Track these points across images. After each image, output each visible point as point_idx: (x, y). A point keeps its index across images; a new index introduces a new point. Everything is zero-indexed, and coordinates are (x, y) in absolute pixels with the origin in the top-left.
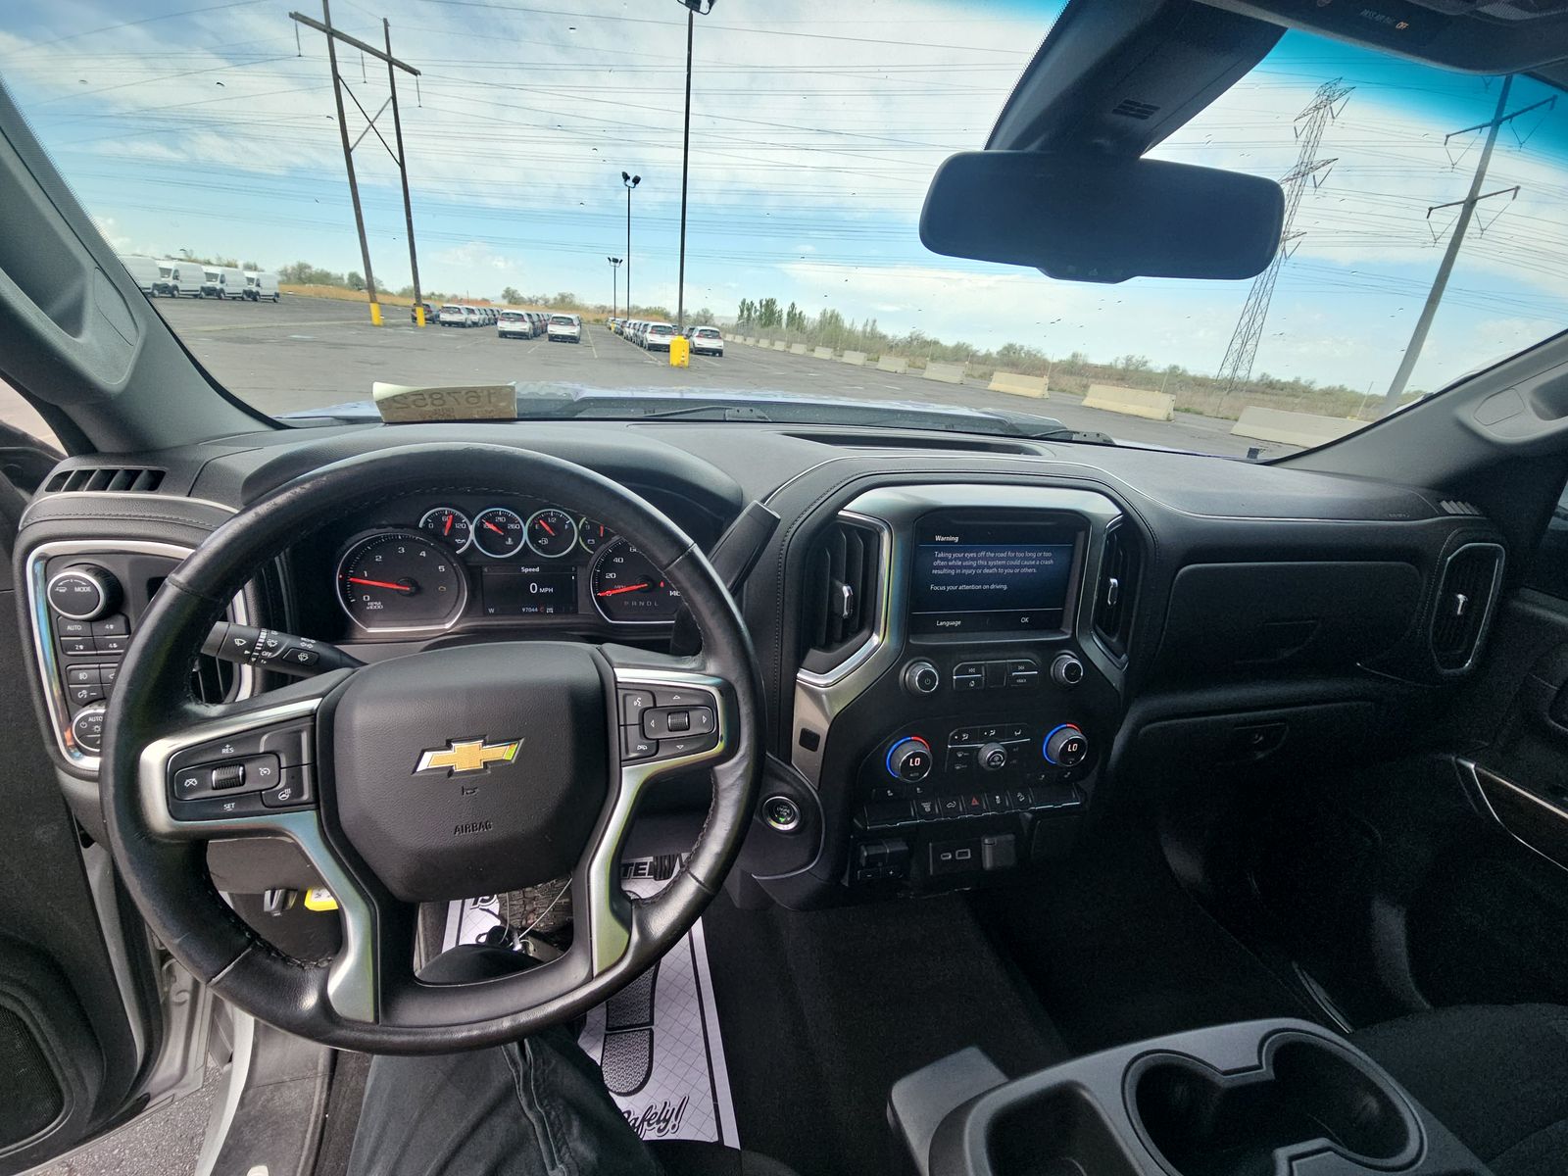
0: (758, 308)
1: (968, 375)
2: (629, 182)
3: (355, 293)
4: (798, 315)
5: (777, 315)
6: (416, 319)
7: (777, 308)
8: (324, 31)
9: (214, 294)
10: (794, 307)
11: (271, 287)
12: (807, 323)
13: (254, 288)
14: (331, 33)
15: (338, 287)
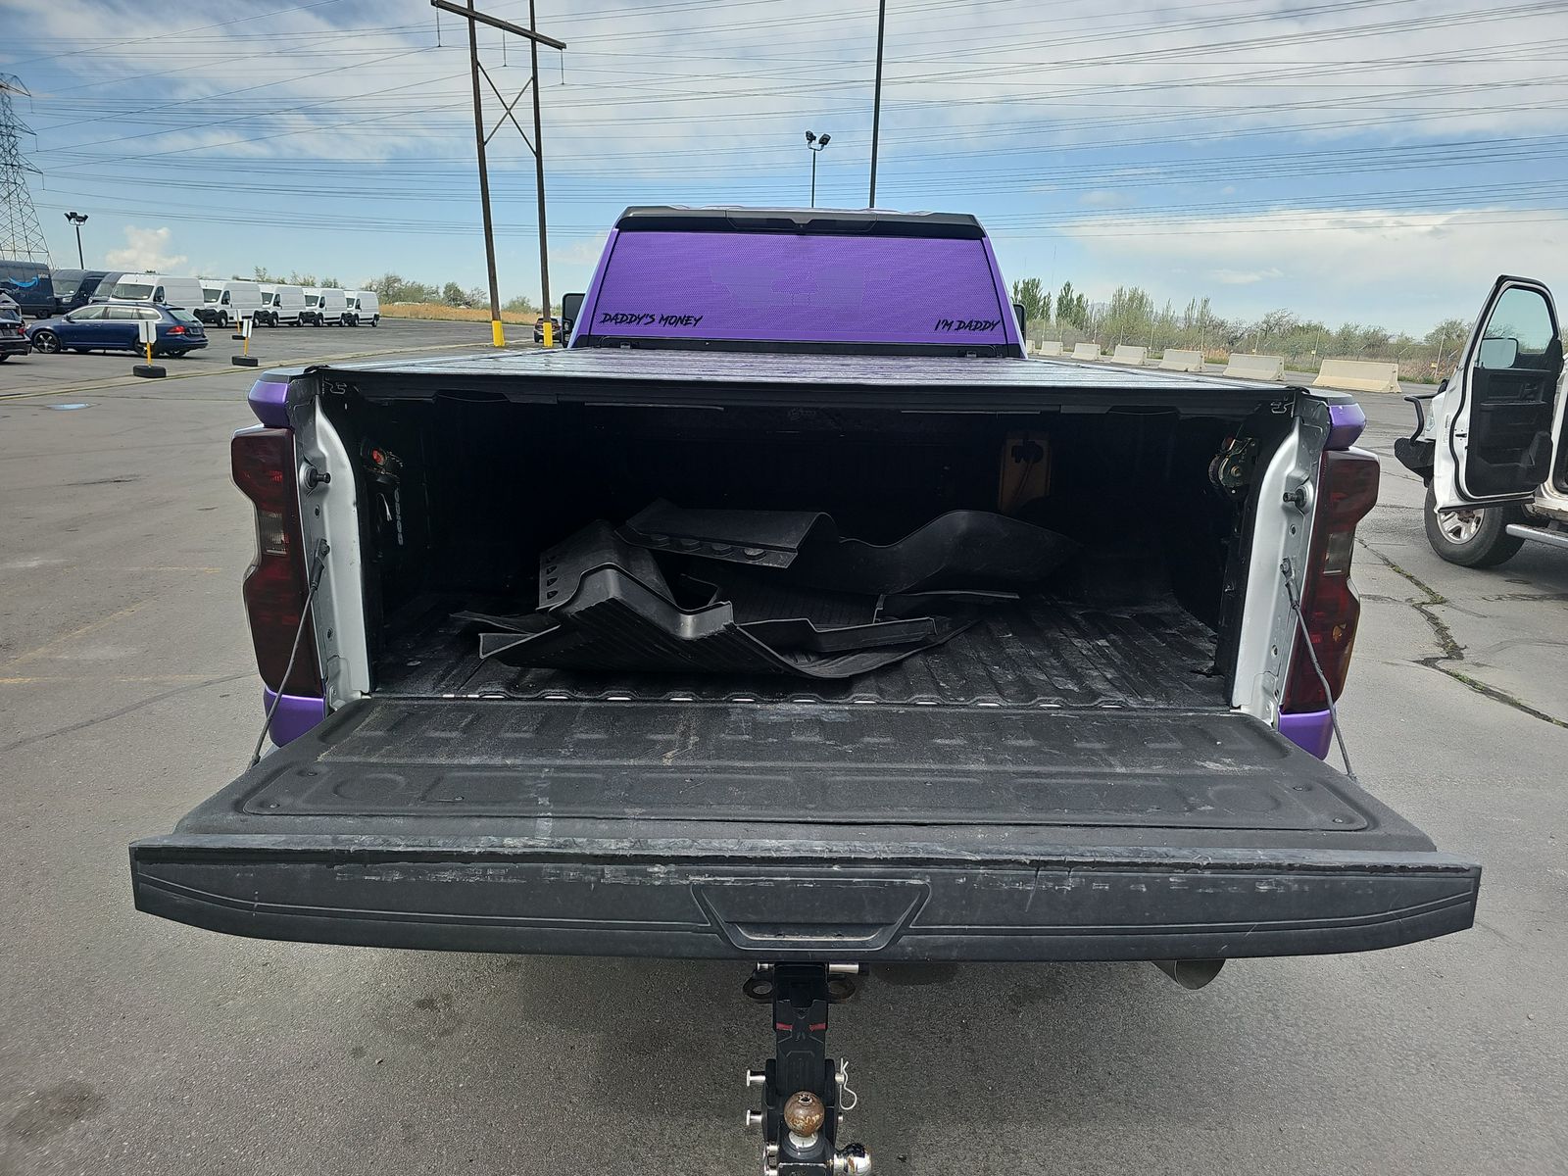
1: (1287, 368)
2: (816, 144)
3: (454, 310)
4: (1075, 302)
5: (1042, 303)
6: (542, 337)
7: (1042, 293)
8: (466, 15)
9: (311, 320)
10: (1069, 289)
11: (370, 307)
12: (1091, 313)
13: (353, 311)
14: (472, 16)
15: (439, 303)
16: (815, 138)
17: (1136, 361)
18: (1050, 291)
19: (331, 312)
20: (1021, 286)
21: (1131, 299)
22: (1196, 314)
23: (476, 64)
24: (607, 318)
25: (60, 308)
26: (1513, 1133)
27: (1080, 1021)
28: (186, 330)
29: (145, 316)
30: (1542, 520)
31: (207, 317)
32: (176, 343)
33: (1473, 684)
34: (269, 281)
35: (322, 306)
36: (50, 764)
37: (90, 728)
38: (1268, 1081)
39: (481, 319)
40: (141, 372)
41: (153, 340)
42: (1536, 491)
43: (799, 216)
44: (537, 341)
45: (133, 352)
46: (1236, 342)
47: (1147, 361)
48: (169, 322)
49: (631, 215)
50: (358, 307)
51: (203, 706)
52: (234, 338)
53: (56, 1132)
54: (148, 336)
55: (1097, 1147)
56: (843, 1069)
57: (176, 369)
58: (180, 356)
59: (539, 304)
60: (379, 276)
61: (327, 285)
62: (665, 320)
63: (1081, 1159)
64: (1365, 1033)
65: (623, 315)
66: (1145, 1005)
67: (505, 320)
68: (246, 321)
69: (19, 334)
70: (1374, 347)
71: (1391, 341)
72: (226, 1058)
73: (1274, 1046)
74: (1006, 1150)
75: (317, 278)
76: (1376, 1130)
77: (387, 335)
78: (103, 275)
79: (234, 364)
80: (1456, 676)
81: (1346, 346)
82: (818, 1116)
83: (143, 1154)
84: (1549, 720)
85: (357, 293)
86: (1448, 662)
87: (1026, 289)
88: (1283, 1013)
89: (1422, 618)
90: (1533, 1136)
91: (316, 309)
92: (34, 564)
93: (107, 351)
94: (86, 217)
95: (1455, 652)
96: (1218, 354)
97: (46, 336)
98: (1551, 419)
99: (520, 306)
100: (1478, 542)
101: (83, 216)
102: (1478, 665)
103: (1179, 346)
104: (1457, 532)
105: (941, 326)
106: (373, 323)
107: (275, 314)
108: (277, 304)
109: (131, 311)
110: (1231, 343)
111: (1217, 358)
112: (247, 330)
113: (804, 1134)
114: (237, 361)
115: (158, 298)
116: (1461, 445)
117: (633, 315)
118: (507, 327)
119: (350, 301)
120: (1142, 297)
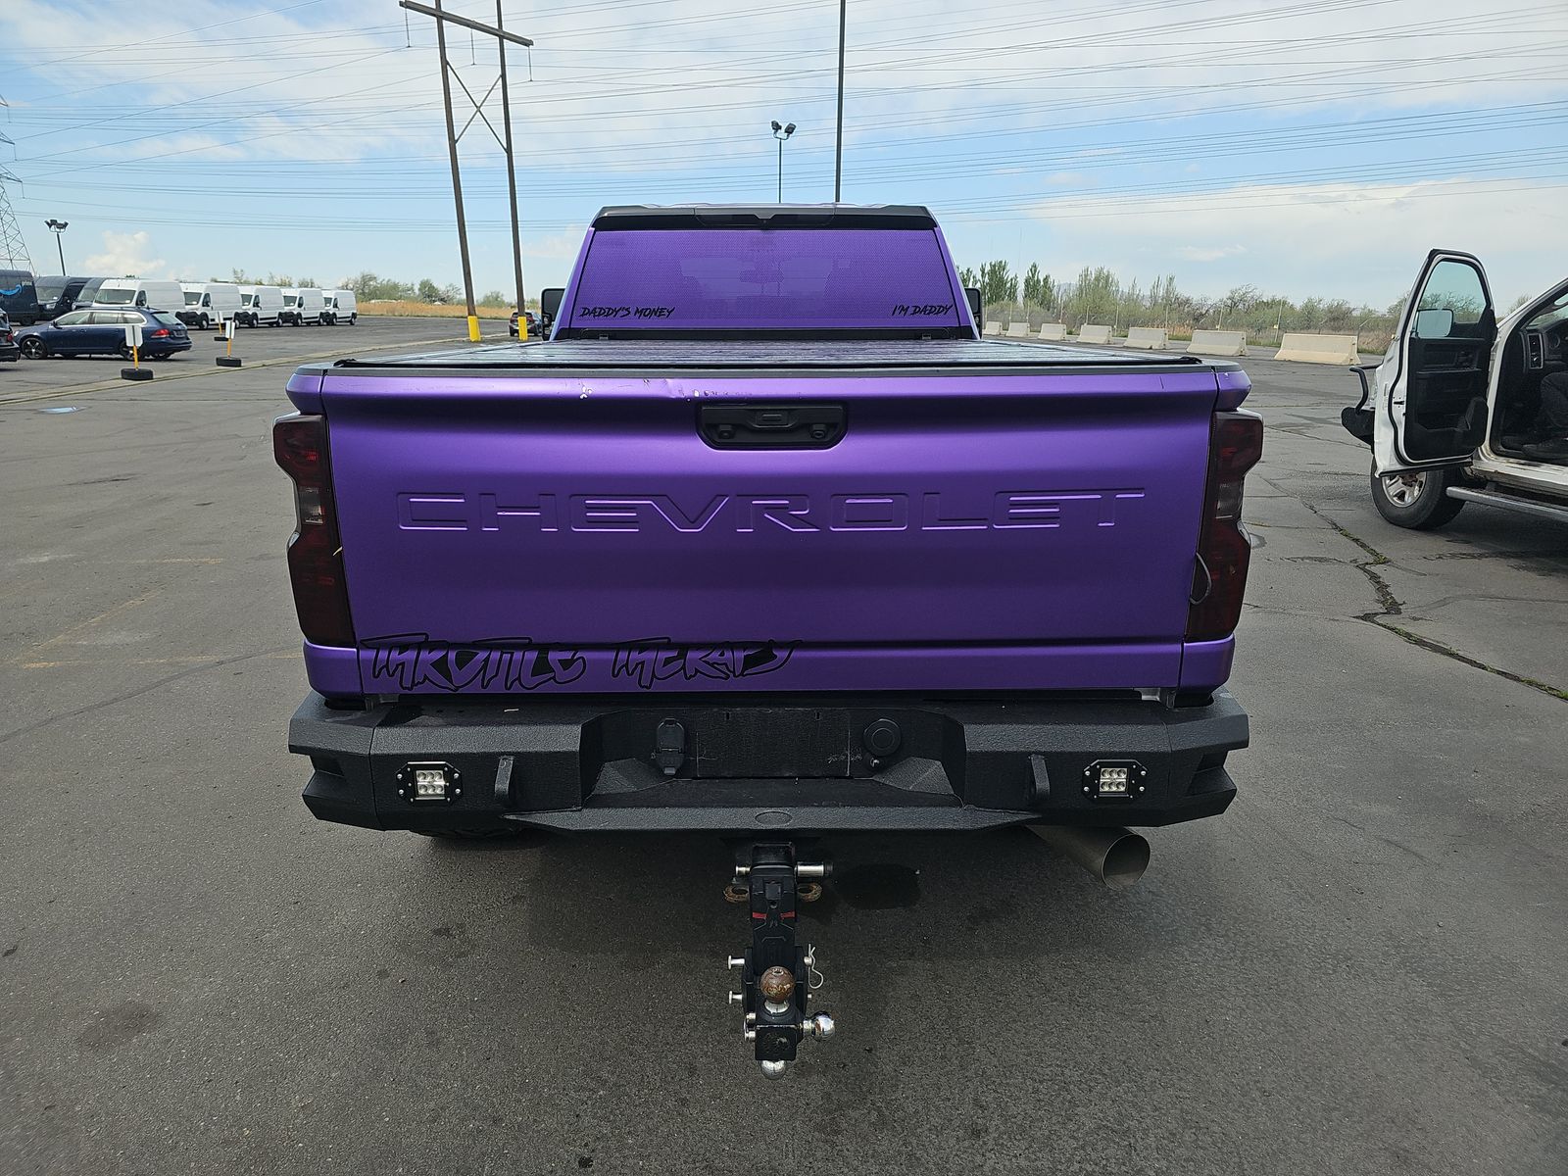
0: (979, 277)
1: (1249, 343)
2: (782, 133)
3: (430, 306)
4: (1042, 283)
5: (1008, 285)
6: (517, 331)
7: (1009, 275)
8: (434, 15)
9: (290, 320)
10: (1035, 271)
11: (347, 306)
12: (1058, 293)
13: (331, 310)
14: (440, 16)
15: (414, 300)
16: (780, 128)
17: (1102, 340)
18: (1017, 273)
19: (310, 311)
20: (988, 269)
21: (1097, 279)
22: (1161, 292)
23: (445, 63)
24: (586, 312)
25: (44, 315)
26: (1416, 1021)
27: (1030, 936)
28: (170, 333)
29: (129, 320)
30: (1480, 482)
31: (189, 319)
32: (161, 346)
33: (1408, 636)
34: (247, 283)
35: (300, 305)
36: (82, 737)
37: (114, 705)
38: (1198, 982)
39: (456, 315)
40: (129, 375)
41: (140, 343)
42: (1474, 454)
43: (762, 212)
44: (512, 334)
45: (120, 356)
46: (1199, 319)
47: (1112, 339)
48: (153, 325)
49: (606, 215)
50: (335, 306)
51: (218, 683)
52: (217, 339)
53: (122, 1043)
54: (134, 340)
55: (1042, 1039)
56: (811, 953)
57: (162, 372)
58: (165, 359)
59: (513, 298)
60: (355, 275)
61: (303, 285)
62: (640, 312)
63: (1027, 1048)
64: (1289, 941)
65: (601, 309)
66: (1090, 921)
67: (481, 315)
68: (228, 322)
69: (7, 341)
70: (1338, 320)
71: (1354, 314)
72: (266, 981)
73: (1205, 953)
74: (961, 1041)
75: (294, 279)
76: (1293, 1020)
77: (365, 333)
78: (85, 281)
79: (219, 365)
80: (1393, 630)
81: (1309, 320)
82: (788, 985)
83: (200, 1059)
84: (1484, 668)
85: (334, 292)
86: (1387, 617)
87: (993, 271)
88: (1215, 926)
89: (1365, 577)
90: (1433, 1023)
91: (294, 309)
92: (46, 559)
93: (93, 356)
94: (66, 224)
95: (1393, 608)
96: (1180, 331)
97: (33, 343)
98: (1486, 385)
99: (494, 301)
100: (1420, 505)
101: (63, 223)
102: (1415, 619)
103: (1144, 325)
104: (1401, 496)
105: (897, 312)
106: (350, 321)
107: (255, 315)
108: (256, 305)
109: (116, 316)
110: (1197, 319)
111: (1181, 334)
112: (230, 331)
113: (777, 1000)
114: (221, 362)
115: (140, 302)
116: (1399, 412)
117: (610, 309)
118: (483, 322)
119: (328, 300)
120: (1108, 277)
